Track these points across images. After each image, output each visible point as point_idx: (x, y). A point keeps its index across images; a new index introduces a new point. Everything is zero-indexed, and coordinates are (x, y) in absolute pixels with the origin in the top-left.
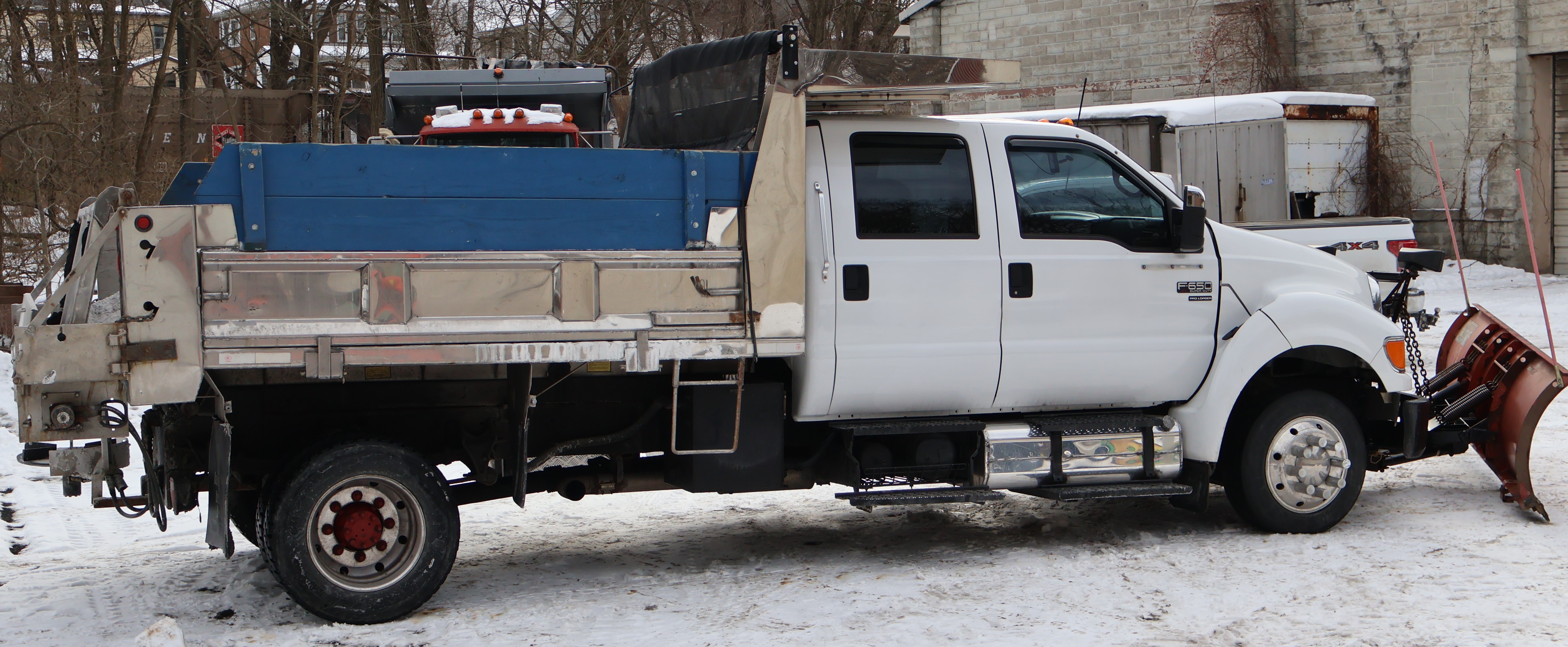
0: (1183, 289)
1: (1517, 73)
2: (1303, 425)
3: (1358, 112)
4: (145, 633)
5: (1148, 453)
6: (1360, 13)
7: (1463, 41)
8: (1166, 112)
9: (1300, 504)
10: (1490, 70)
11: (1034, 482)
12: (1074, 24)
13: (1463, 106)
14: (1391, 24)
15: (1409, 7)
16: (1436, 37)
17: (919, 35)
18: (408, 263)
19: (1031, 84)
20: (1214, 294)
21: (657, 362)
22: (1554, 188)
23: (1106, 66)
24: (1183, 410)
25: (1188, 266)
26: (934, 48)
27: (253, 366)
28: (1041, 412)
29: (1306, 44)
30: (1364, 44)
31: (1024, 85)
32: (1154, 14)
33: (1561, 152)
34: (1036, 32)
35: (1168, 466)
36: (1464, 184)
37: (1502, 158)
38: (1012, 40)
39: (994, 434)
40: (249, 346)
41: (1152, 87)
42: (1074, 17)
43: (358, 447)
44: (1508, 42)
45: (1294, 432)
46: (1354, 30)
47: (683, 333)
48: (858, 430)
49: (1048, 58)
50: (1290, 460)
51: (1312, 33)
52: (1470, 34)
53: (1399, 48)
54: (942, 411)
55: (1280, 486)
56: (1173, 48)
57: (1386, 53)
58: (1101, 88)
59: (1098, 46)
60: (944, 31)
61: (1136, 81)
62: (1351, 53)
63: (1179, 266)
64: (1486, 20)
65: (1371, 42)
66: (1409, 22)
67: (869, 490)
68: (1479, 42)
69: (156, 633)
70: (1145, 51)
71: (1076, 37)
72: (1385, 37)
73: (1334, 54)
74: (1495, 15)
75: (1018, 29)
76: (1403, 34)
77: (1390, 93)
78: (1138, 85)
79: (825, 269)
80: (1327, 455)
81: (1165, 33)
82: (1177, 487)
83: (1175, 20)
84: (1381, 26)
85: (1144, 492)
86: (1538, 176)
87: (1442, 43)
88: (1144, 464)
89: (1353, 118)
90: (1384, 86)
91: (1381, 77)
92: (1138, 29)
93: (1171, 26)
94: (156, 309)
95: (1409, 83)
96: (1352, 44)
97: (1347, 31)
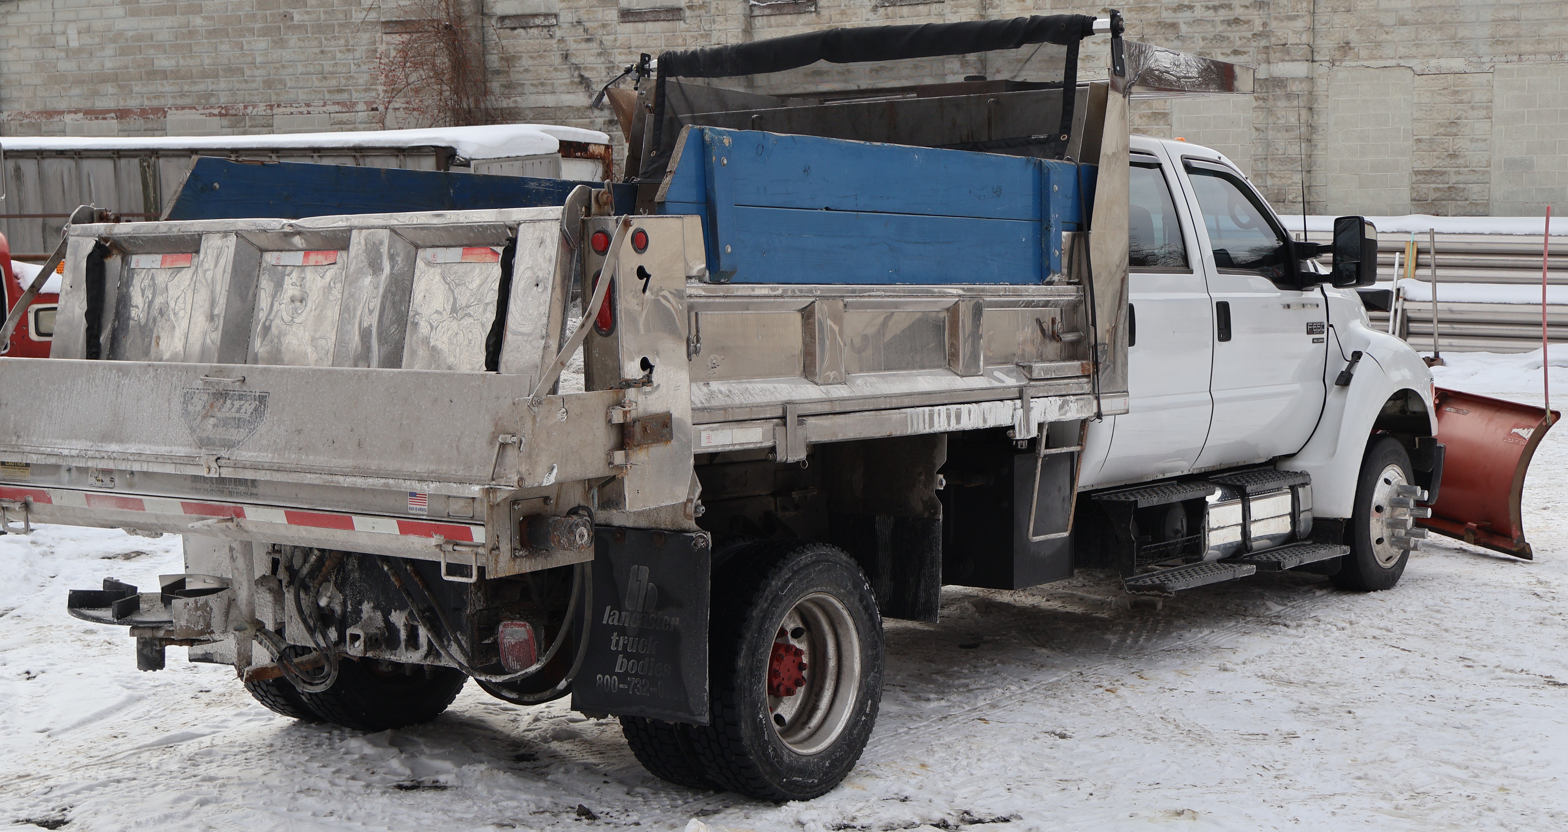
0: (1310, 329)
2: (1390, 472)
3: (596, 150)
6: (562, 40)
8: (457, 142)
12: (192, 33)
14: (600, 54)
15: (620, 37)
18: (846, 300)
19: (132, 103)
20: (1324, 336)
21: (1035, 426)
23: (237, 86)
27: (731, 448)
29: (498, 72)
30: (568, 76)
31: (122, 105)
32: (301, 27)
34: (139, 40)
38: (103, 48)
41: (301, 113)
42: (191, 24)
45: (1386, 481)
46: (557, 60)
49: (155, 72)
50: (1386, 511)
51: (507, 60)
55: (1379, 541)
56: (327, 69)
57: (594, 86)
58: (231, 112)
59: (226, 61)
61: (279, 106)
62: (553, 84)
65: (576, 74)
66: (620, 54)
70: (291, 70)
71: (195, 49)
72: (592, 69)
73: (533, 85)
75: (111, 34)
76: (613, 67)
78: (281, 110)
81: (317, 50)
83: (329, 36)
84: (588, 56)
88: (1292, 523)
89: (592, 157)
90: (592, 122)
91: (589, 113)
92: (281, 43)
93: (325, 43)
94: (651, 367)
96: (554, 74)
97: (548, 60)
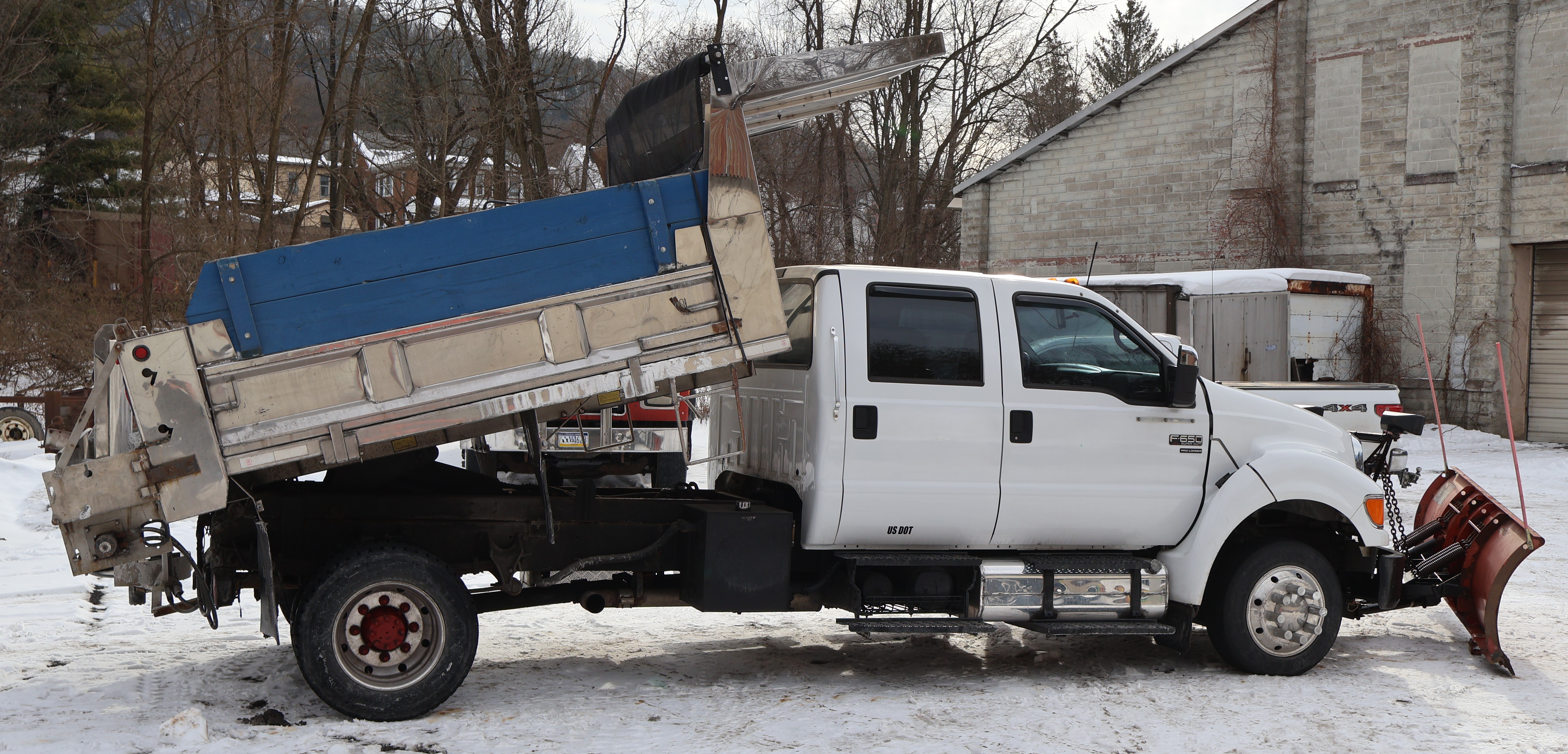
0: (1175, 441)
1: (1500, 260)
2: (1284, 574)
3: (1356, 289)
4: (170, 722)
5: (1136, 594)
6: (1360, 201)
7: (1452, 229)
8: (1183, 282)
9: (1278, 648)
10: (1476, 256)
11: (1027, 616)
12: (1106, 203)
13: (1450, 288)
14: (1388, 212)
15: (1405, 197)
16: (1427, 225)
17: (969, 207)
19: (1067, 254)
20: (1204, 448)
22: (1530, 363)
23: (1133, 240)
24: (1171, 555)
25: (1181, 420)
26: (983, 219)
28: (1036, 551)
29: (1311, 227)
30: (1363, 229)
31: (1061, 255)
32: (1177, 196)
33: (1537, 332)
34: (1073, 209)
35: (1153, 606)
36: (1449, 357)
37: (1484, 335)
38: (1051, 215)
39: (990, 569)
41: (1173, 260)
42: (1107, 196)
43: (384, 555)
44: (1492, 232)
45: (1275, 580)
46: (1355, 216)
48: (861, 560)
49: (1082, 231)
50: (1270, 606)
51: (1318, 217)
52: (1459, 223)
53: (1395, 234)
54: (942, 546)
55: (1260, 631)
56: (1193, 226)
57: (1382, 238)
58: (1128, 260)
59: (1126, 222)
60: (992, 204)
61: (1159, 255)
62: (1351, 237)
63: (1172, 420)
64: (1473, 211)
65: (1369, 228)
66: (1404, 211)
67: (869, 617)
68: (1467, 231)
70: (1168, 228)
71: (1108, 214)
72: (1382, 224)
73: (1336, 237)
74: (1482, 207)
75: (1056, 205)
76: (1398, 222)
77: (1385, 273)
78: (1160, 258)
79: (836, 408)
80: (1305, 602)
81: (1186, 213)
82: (1161, 627)
83: (1195, 202)
84: (1379, 214)
85: (1129, 630)
86: (1516, 353)
87: (1433, 231)
88: (1132, 603)
89: (1351, 294)
90: (1379, 267)
91: (1377, 259)
92: (1162, 208)
93: (1192, 207)
95: (1403, 265)
96: (1353, 228)
97: (1349, 217)
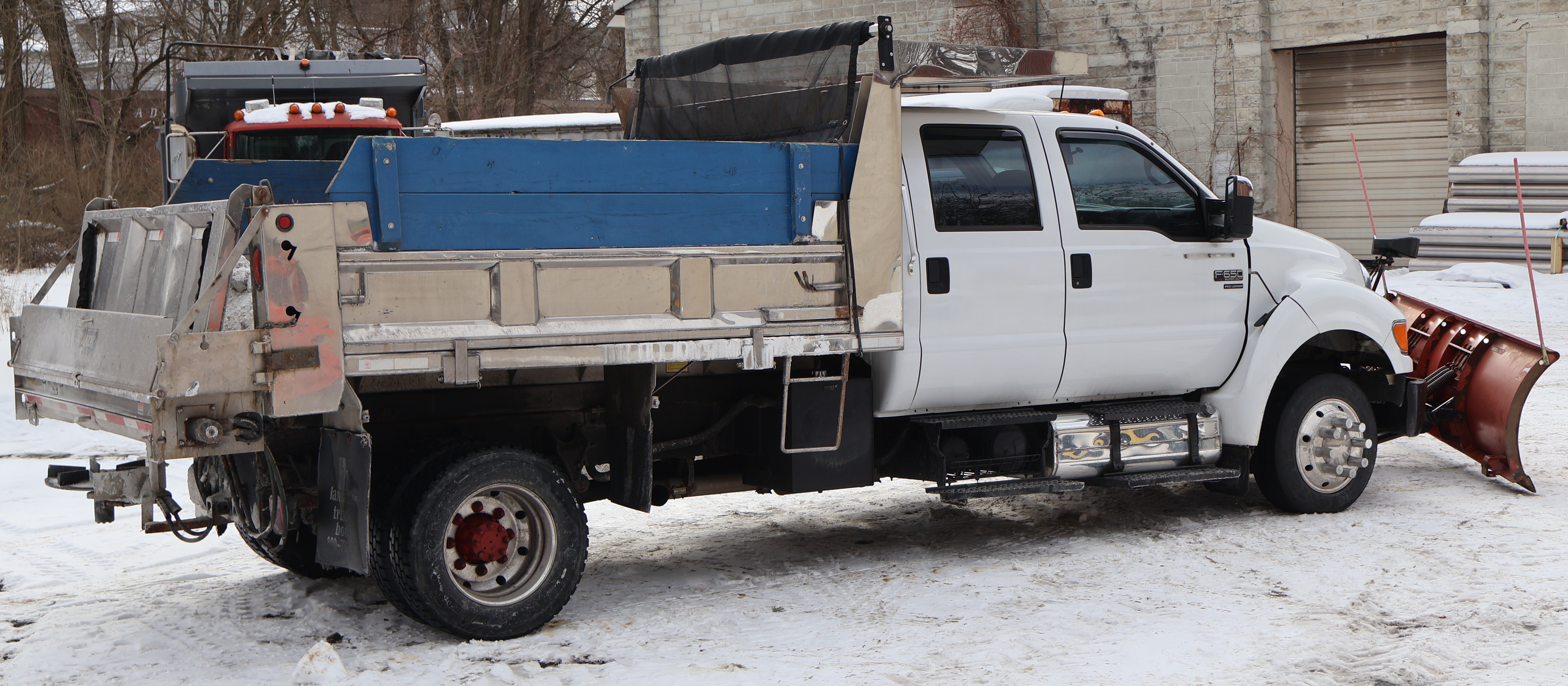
0: (1219, 277)
1: (1262, 68)
2: (1328, 407)
3: (1114, 106)
4: (306, 658)
5: (1194, 440)
6: (1103, 6)
7: (1207, 35)
9: (1325, 484)
10: (1236, 64)
11: (1093, 472)
13: (1208, 100)
14: (1135, 18)
15: (1152, 1)
16: (1179, 31)
17: (635, 26)
18: (537, 261)
20: (1245, 282)
21: (772, 359)
22: (1296, 180)
24: (1217, 397)
25: (1223, 255)
26: (652, 40)
27: (392, 372)
28: (1092, 402)
29: (1049, 38)
30: (1108, 38)
33: (1302, 146)
34: (764, 24)
35: (1209, 451)
36: (1211, 178)
37: (1249, 152)
39: (1062, 424)
40: (388, 351)
42: (804, 8)
43: (492, 455)
44: (1252, 36)
45: (1320, 414)
46: (1098, 24)
47: (794, 328)
48: (946, 424)
50: (1317, 442)
51: (1056, 26)
52: (1214, 28)
53: (1143, 42)
54: (1006, 403)
55: (1309, 468)
57: (1130, 47)
60: (662, 22)
62: (1095, 46)
63: (1215, 255)
64: (1229, 14)
65: (1115, 36)
66: (1152, 16)
67: (952, 484)
68: (1223, 36)
69: (316, 658)
72: (1128, 31)
73: (1078, 48)
74: (1240, 9)
75: (743, 20)
76: (1147, 28)
77: (1135, 87)
79: (911, 262)
80: (1348, 436)
81: (902, 25)
82: (1228, 471)
83: (911, 13)
84: (1124, 20)
85: (1200, 477)
86: (1284, 169)
87: (1186, 38)
88: (1190, 451)
89: (1109, 112)
90: (1128, 80)
91: (1125, 71)
93: (908, 18)
94: (298, 314)
95: (1154, 77)
96: (1096, 37)
97: (1091, 25)
